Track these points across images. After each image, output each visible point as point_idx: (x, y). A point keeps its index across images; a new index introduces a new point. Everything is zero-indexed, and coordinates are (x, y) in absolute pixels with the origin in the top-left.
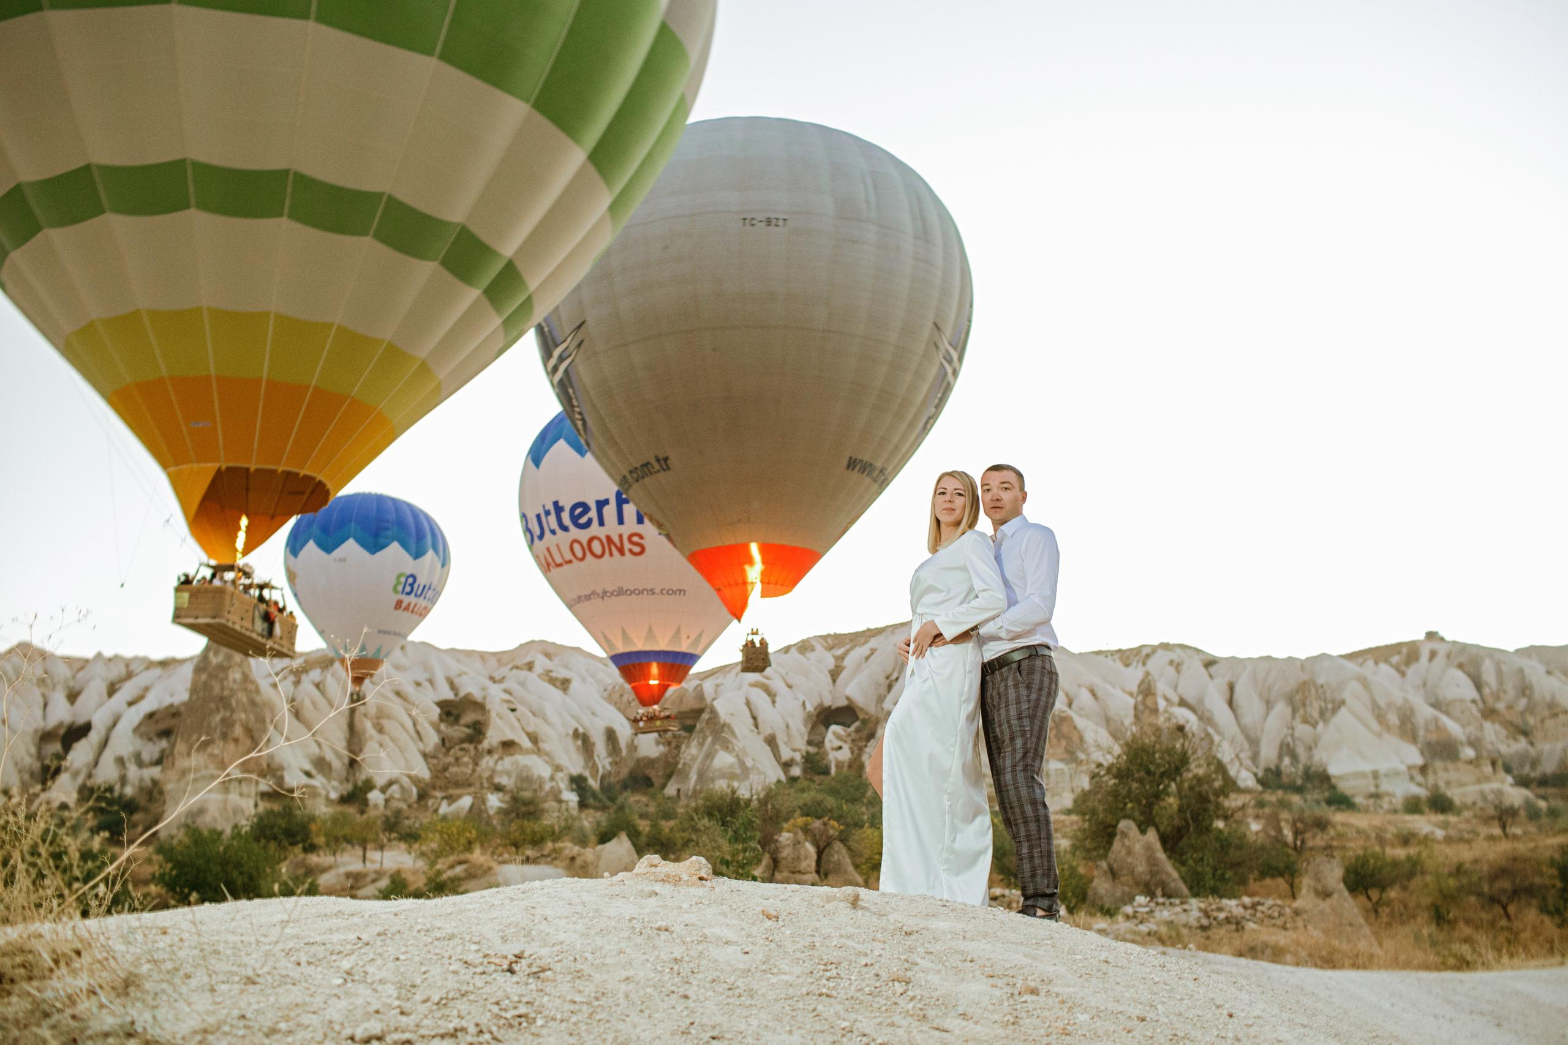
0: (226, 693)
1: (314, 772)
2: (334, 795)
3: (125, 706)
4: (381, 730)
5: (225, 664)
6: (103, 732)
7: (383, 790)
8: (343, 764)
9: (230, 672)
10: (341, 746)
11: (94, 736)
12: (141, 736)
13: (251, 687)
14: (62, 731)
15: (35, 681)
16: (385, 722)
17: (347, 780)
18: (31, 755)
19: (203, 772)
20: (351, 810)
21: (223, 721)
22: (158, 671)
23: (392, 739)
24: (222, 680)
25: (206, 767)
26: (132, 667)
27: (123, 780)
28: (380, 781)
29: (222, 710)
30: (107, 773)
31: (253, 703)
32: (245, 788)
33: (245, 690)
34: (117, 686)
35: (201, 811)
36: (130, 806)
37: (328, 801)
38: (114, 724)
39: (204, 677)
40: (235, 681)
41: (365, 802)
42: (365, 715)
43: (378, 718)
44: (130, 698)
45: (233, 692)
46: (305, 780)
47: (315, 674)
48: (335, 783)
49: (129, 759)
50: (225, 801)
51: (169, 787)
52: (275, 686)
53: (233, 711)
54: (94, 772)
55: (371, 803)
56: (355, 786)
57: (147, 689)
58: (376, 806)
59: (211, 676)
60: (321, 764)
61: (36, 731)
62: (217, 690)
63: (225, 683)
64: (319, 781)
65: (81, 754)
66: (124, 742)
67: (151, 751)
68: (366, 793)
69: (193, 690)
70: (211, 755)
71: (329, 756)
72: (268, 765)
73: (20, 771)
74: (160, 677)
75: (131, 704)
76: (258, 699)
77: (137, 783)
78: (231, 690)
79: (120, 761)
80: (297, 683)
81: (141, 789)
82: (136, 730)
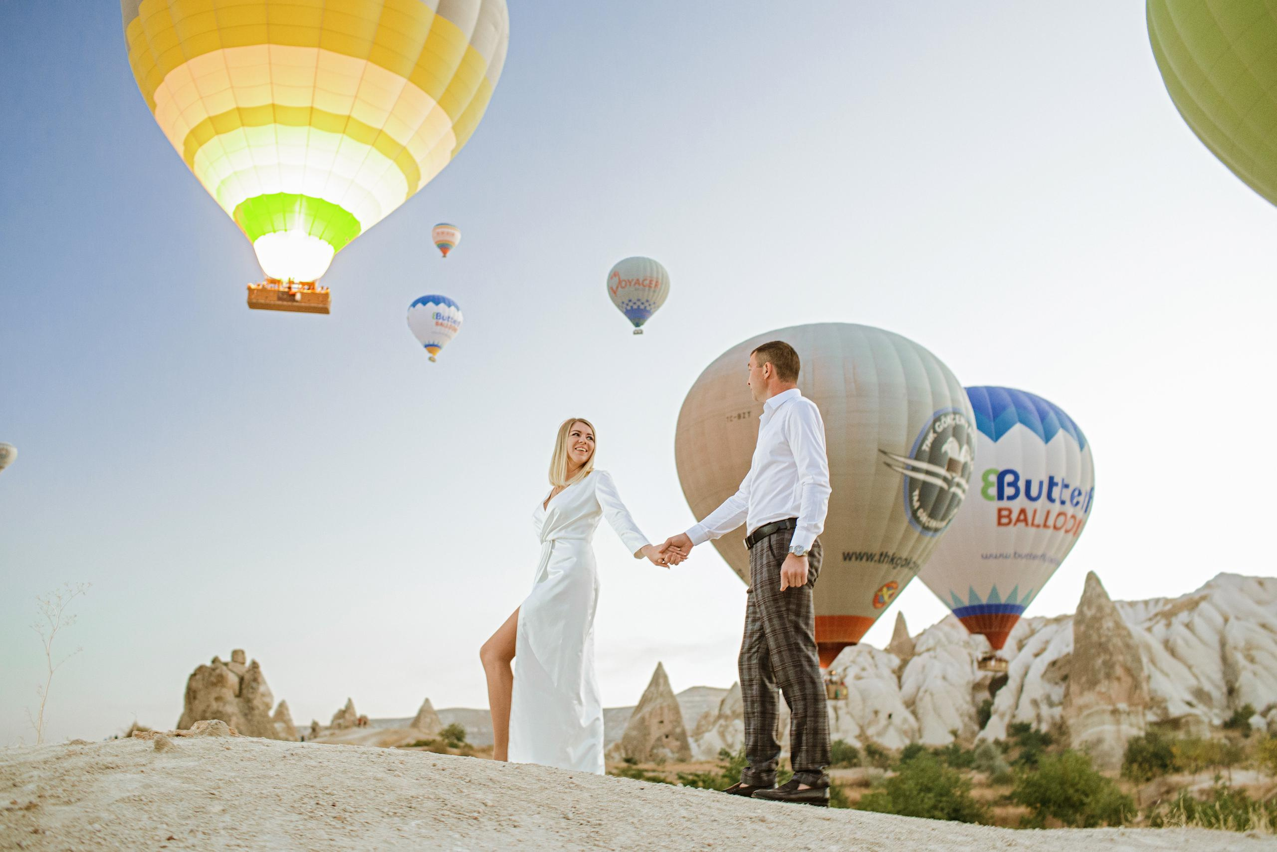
0: (1103, 639)
1: (1194, 702)
2: (1217, 722)
3: (1031, 658)
4: (1252, 660)
5: (1098, 615)
6: (1018, 680)
7: (1264, 714)
8: (1223, 694)
9: (1103, 621)
10: (1217, 676)
11: (1012, 684)
12: (1049, 681)
13: (1124, 633)
14: (988, 682)
15: (962, 643)
16: (1254, 653)
17: (1228, 707)
18: (967, 703)
19: (1095, 708)
20: (1235, 734)
21: (1105, 663)
22: (1053, 627)
23: (1266, 668)
24: (1098, 629)
25: (1098, 704)
26: (1034, 625)
27: (1039, 718)
28: (1259, 706)
29: (1102, 655)
30: (1026, 714)
31: (1128, 646)
32: (1133, 719)
33: (1119, 635)
34: (1025, 642)
35: (1100, 741)
36: (1045, 740)
37: (1213, 728)
38: (1026, 674)
39: (1082, 628)
40: (1108, 629)
41: (1248, 727)
42: (1235, 648)
43: (1249, 649)
44: (1035, 651)
45: (1109, 639)
46: (1187, 709)
47: (1184, 616)
48: (1216, 711)
49: (1042, 701)
50: (1119, 731)
51: (1071, 722)
52: (1149, 630)
53: (1111, 654)
54: (1017, 712)
55: (1254, 727)
56: (1236, 713)
57: (1047, 642)
58: (1259, 730)
59: (1089, 627)
60: (1201, 695)
61: (968, 683)
62: (1095, 638)
63: (1101, 631)
64: (1200, 710)
65: (1004, 699)
66: (1036, 687)
67: (1057, 693)
68: (1248, 718)
69: (1077, 640)
70: (1100, 693)
71: (1207, 687)
72: (1152, 699)
73: (961, 715)
74: (1057, 631)
75: (1037, 655)
76: (1131, 642)
77: (1050, 720)
78: (1107, 636)
79: (1035, 703)
80: (1169, 625)
81: (1054, 724)
82: (1044, 676)
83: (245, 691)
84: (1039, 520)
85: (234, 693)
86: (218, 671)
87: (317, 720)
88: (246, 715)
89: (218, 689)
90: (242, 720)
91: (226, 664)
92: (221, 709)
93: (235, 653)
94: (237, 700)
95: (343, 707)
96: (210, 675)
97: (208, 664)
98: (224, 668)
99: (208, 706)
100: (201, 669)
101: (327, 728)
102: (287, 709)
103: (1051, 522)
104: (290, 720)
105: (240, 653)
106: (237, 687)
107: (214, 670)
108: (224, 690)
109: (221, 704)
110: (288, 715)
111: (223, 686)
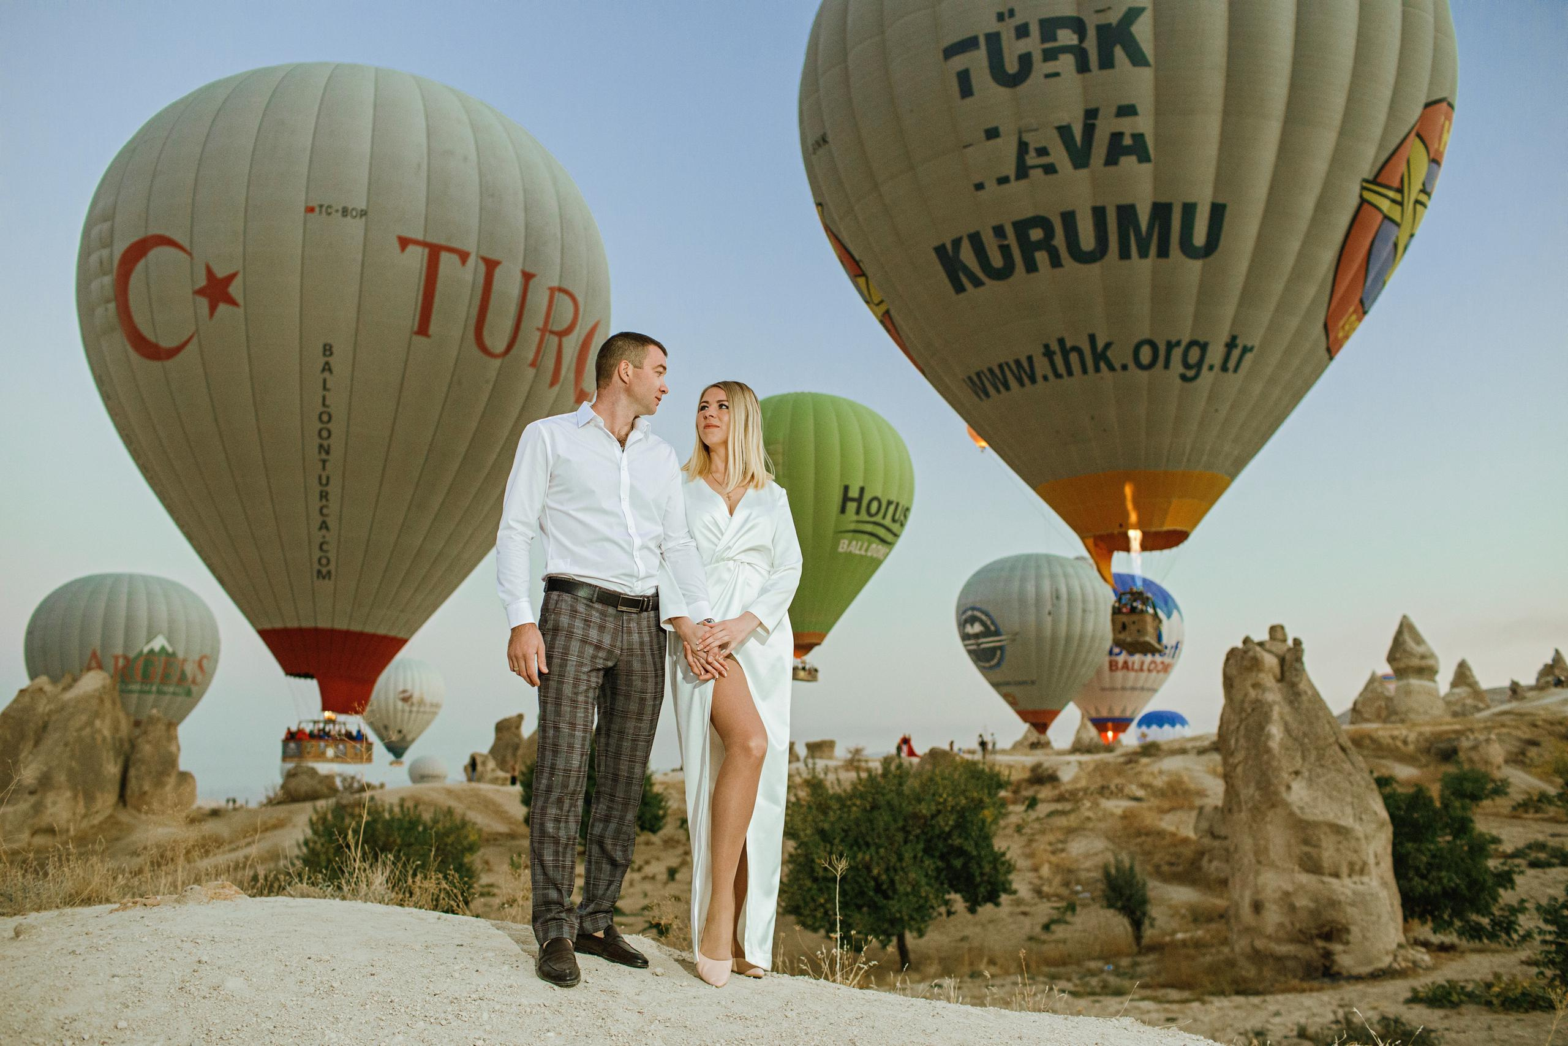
83: (1287, 674)
84: (1136, 666)
85: (1275, 677)
86: (1251, 654)
87: (1516, 679)
88: (1291, 703)
89: (1254, 674)
90: (1287, 709)
91: (1261, 644)
92: (1259, 697)
93: (1273, 629)
94: (1279, 685)
95: (1549, 661)
96: (1242, 658)
97: (1240, 645)
98: (1258, 649)
99: (1246, 695)
100: (1232, 653)
101: (1531, 688)
102: (1469, 669)
103: (1145, 667)
104: (1476, 683)
105: (1279, 629)
106: (1277, 671)
107: (1245, 652)
108: (1262, 675)
109: (1260, 692)
110: (1473, 676)
111: (1260, 670)
